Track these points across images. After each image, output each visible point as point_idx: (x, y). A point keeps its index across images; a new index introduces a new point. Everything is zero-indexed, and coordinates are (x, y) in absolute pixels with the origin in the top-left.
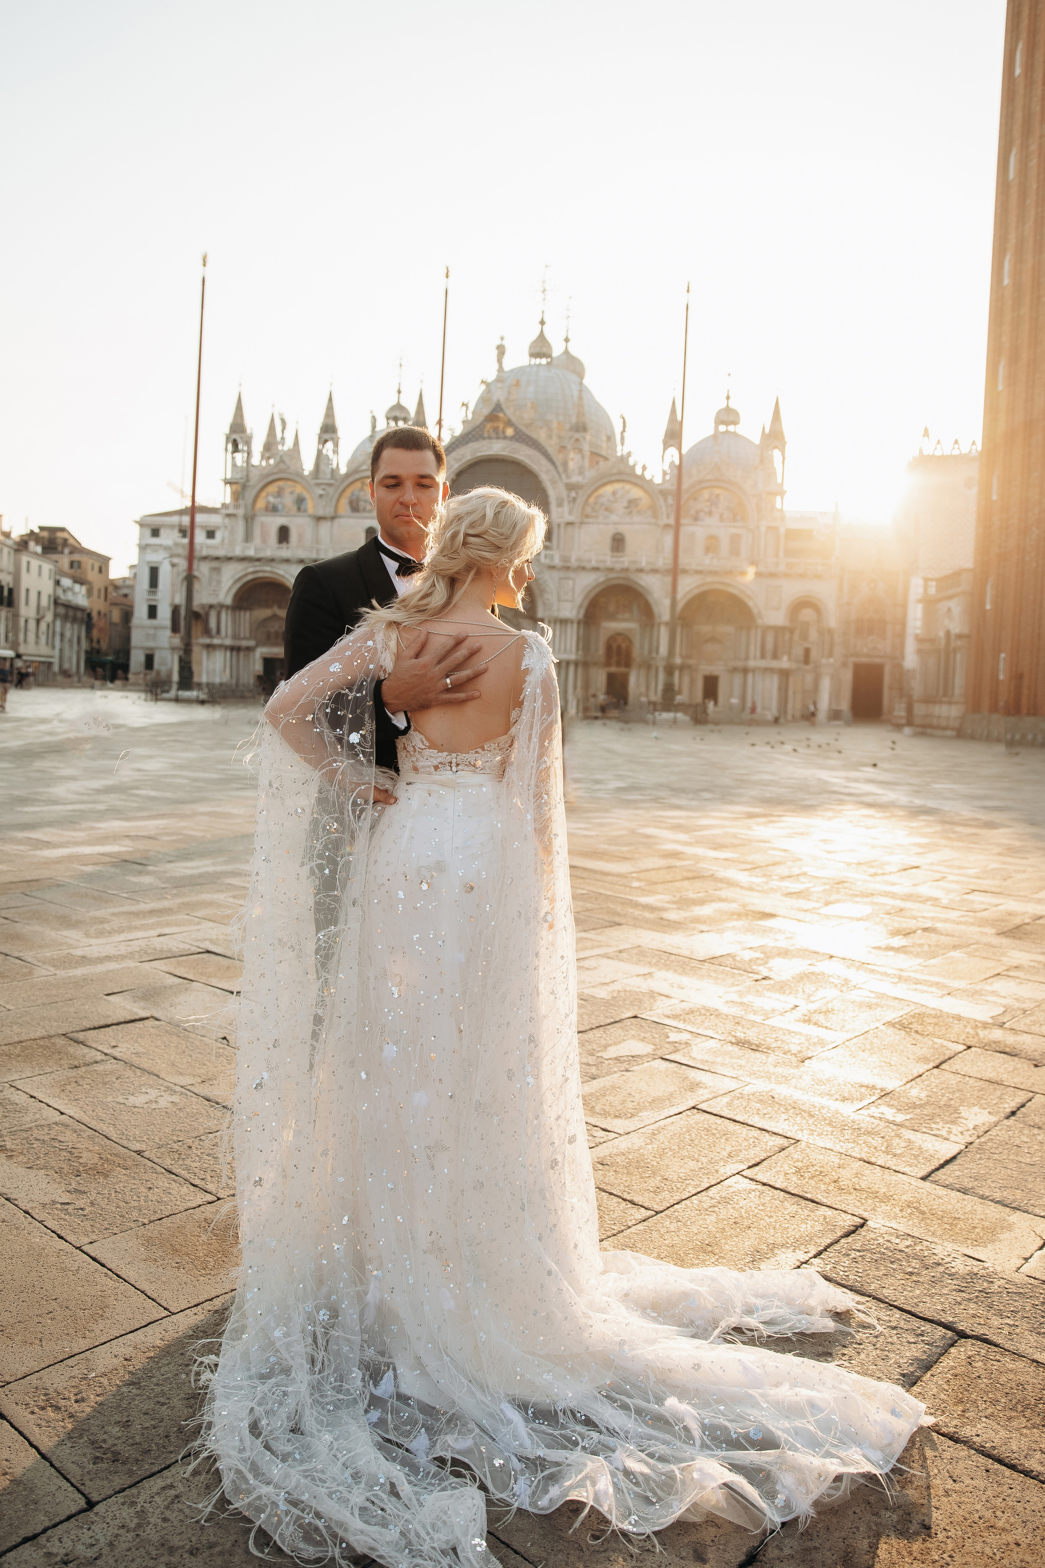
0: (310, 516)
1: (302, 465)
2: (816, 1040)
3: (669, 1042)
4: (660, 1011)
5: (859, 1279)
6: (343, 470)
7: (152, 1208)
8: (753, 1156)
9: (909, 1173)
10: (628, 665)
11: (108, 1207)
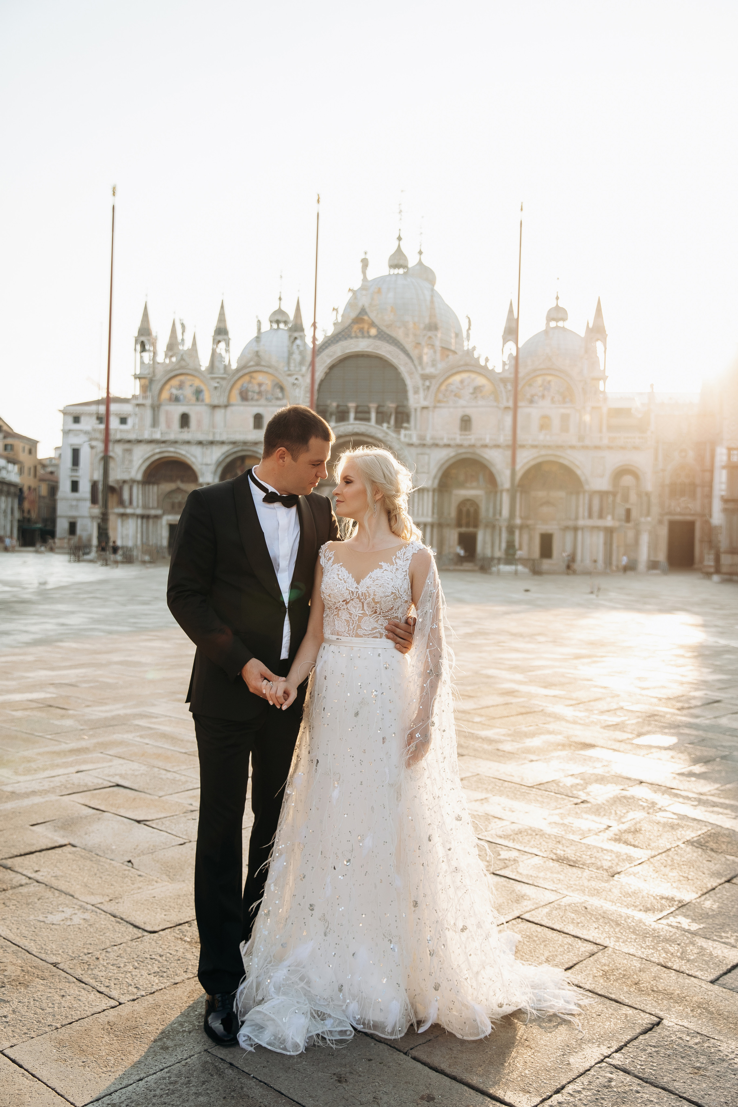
0: (207, 405)
1: (199, 362)
2: (625, 857)
3: (500, 860)
4: (493, 832)
5: (653, 1072)
6: (234, 366)
7: (64, 1014)
8: (567, 960)
9: (700, 976)
10: (476, 526)
11: (27, 1014)
